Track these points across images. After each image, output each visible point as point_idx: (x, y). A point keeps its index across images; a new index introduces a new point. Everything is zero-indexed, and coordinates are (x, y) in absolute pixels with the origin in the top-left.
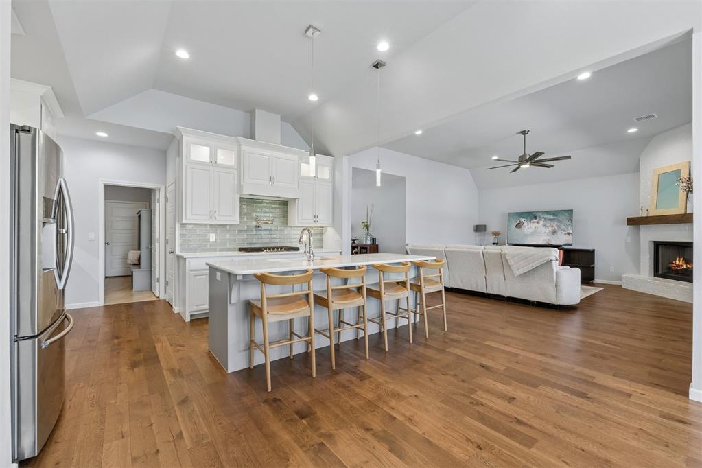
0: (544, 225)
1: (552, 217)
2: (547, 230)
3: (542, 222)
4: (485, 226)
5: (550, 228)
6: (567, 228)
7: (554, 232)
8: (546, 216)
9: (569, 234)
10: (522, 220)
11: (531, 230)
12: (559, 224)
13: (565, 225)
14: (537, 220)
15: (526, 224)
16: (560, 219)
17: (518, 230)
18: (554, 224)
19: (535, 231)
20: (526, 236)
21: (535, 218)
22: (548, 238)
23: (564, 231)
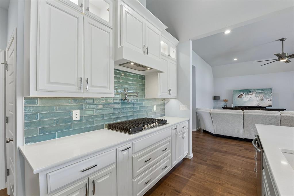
0: (256, 96)
1: (260, 91)
2: (257, 99)
3: (254, 94)
4: (219, 97)
5: (259, 98)
6: (270, 97)
7: (262, 100)
8: (257, 91)
9: (271, 100)
10: (242, 93)
11: (248, 99)
12: (265, 95)
13: (269, 96)
14: (252, 93)
15: (244, 95)
16: (266, 92)
17: (239, 99)
18: (262, 95)
19: (250, 99)
20: (245, 102)
21: (250, 92)
22: (258, 103)
23: (268, 98)
